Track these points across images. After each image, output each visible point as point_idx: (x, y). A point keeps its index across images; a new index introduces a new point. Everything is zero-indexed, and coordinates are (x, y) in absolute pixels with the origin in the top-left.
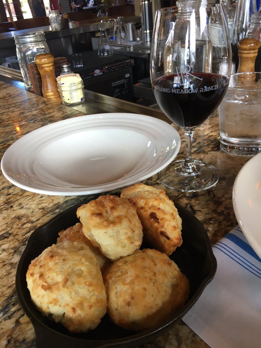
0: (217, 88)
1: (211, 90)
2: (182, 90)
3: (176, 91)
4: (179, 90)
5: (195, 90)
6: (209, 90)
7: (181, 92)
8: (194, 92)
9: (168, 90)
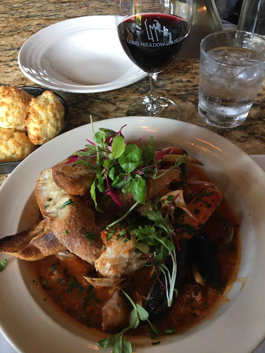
0: (181, 39)
1: (176, 42)
2: (150, 44)
3: (145, 44)
4: (148, 44)
5: (163, 44)
6: (175, 43)
7: (150, 45)
8: (162, 46)
9: (137, 43)
